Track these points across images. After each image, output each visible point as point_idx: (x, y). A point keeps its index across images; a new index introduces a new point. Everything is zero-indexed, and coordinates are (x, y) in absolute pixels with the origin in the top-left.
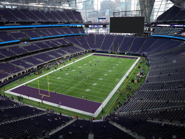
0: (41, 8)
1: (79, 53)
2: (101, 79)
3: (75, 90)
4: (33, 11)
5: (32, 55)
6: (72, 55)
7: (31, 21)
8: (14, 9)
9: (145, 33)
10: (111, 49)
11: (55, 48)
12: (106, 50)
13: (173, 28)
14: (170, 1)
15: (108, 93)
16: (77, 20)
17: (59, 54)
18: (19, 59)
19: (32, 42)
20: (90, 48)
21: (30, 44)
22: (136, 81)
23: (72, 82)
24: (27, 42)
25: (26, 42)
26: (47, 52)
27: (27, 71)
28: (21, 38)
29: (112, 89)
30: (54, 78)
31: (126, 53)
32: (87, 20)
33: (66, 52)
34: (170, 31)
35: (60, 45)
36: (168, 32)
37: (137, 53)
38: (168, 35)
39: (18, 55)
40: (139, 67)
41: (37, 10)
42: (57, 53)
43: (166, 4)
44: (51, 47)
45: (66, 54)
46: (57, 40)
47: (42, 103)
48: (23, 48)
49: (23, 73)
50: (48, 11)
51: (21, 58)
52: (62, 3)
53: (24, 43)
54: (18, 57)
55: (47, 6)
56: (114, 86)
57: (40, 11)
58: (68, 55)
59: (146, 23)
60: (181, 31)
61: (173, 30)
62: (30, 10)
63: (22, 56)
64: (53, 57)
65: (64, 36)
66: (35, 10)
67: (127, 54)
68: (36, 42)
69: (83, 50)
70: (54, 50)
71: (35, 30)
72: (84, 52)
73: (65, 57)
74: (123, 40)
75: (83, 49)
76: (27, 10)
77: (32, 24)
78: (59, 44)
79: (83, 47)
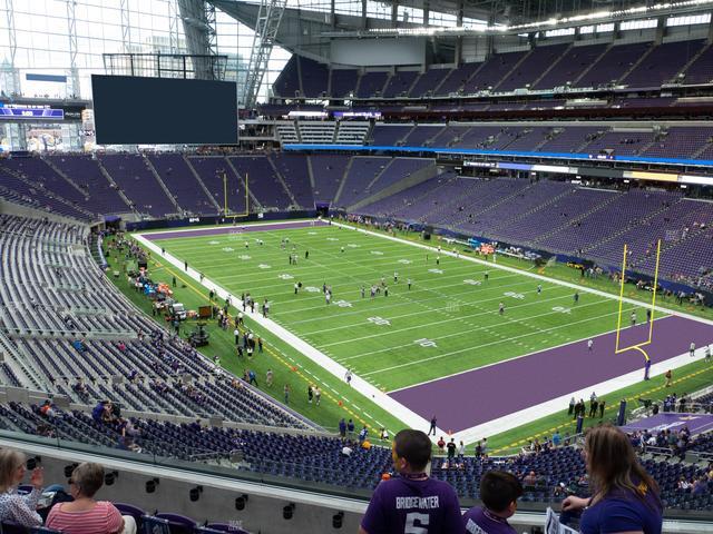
20: (87, 212)
31: (261, 215)
36: (329, 134)
37: (294, 207)
60: (366, 129)
61: (340, 128)
67: (268, 217)
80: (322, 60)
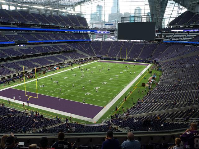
0: (42, 12)
1: (82, 60)
2: (105, 83)
3: (72, 93)
4: (33, 14)
5: (28, 59)
6: (74, 61)
7: (29, 23)
8: (11, 11)
9: (156, 40)
10: (119, 56)
11: (56, 53)
12: (113, 57)
13: (187, 34)
14: (182, 6)
15: (113, 97)
16: (82, 26)
17: (60, 59)
18: (12, 62)
19: (29, 46)
20: (95, 54)
21: (27, 47)
22: (147, 85)
23: (70, 85)
24: (24, 46)
25: (22, 45)
26: (46, 56)
27: (20, 74)
28: (17, 41)
29: (117, 93)
30: (49, 82)
31: (135, 60)
32: (93, 26)
33: (67, 58)
34: (183, 37)
35: (62, 50)
36: (182, 37)
37: (148, 59)
38: (183, 41)
39: (10, 57)
40: (151, 72)
41: (38, 13)
42: (57, 59)
43: (178, 10)
44: (51, 52)
45: (68, 59)
46: (58, 46)
47: (28, 106)
48: (18, 51)
49: (14, 76)
50: (50, 15)
51: (14, 61)
52: (66, 7)
53: (20, 46)
54: (11, 59)
55: (49, 8)
56: (120, 90)
57: (41, 14)
58: (70, 61)
59: (157, 29)
60: (196, 36)
61: (187, 35)
62: (29, 13)
63: (15, 59)
64: (52, 61)
65: (67, 42)
66: (35, 13)
67: (137, 61)
68: (34, 46)
69: (87, 57)
70: (54, 55)
71: (34, 34)
72: (89, 59)
73: (66, 63)
74: (132, 47)
75: (87, 55)
76: (26, 12)
77: (31, 27)
78: (60, 50)
79: (87, 54)
80: (193, 11)
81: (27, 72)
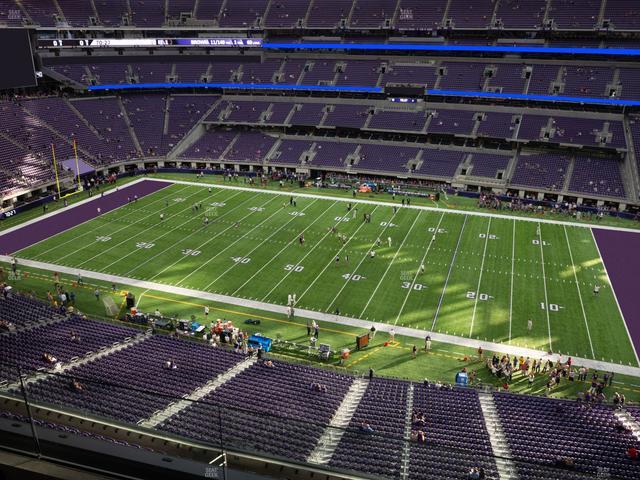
19: (431, 105)
24: (409, 101)
25: (406, 100)
39: (320, 127)
44: (470, 136)
53: (396, 101)
71: (503, 65)
81: (293, 170)
